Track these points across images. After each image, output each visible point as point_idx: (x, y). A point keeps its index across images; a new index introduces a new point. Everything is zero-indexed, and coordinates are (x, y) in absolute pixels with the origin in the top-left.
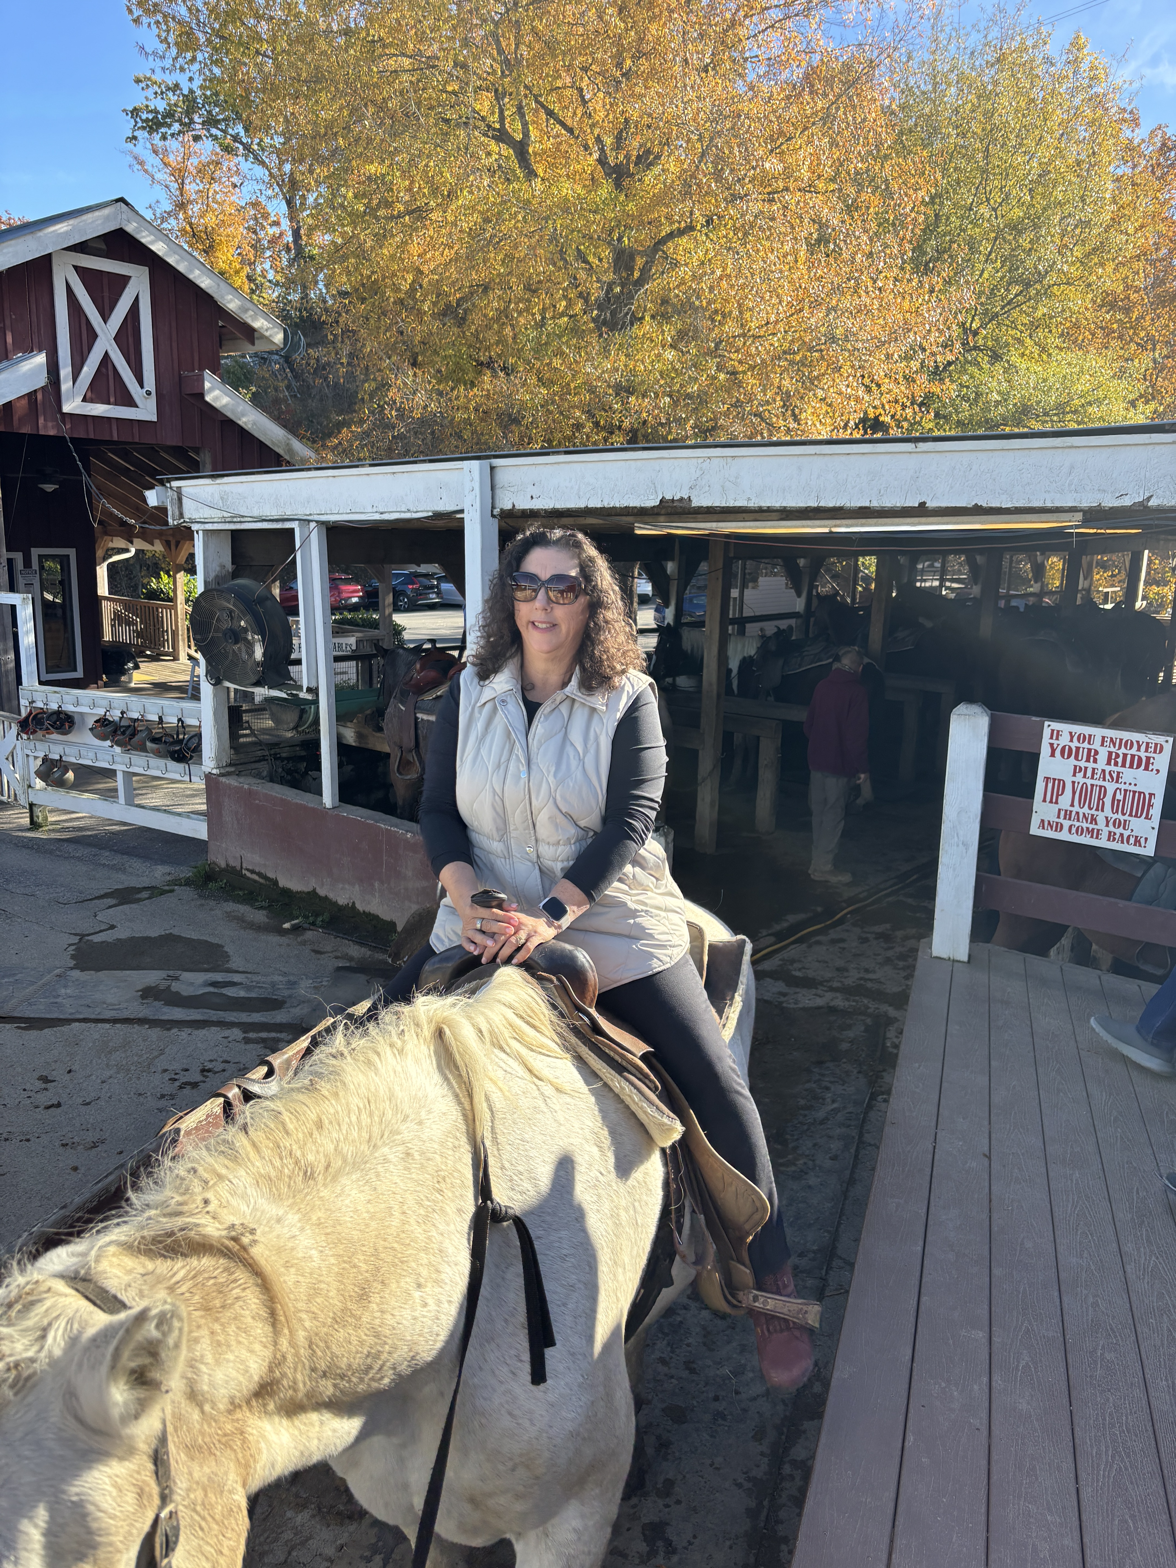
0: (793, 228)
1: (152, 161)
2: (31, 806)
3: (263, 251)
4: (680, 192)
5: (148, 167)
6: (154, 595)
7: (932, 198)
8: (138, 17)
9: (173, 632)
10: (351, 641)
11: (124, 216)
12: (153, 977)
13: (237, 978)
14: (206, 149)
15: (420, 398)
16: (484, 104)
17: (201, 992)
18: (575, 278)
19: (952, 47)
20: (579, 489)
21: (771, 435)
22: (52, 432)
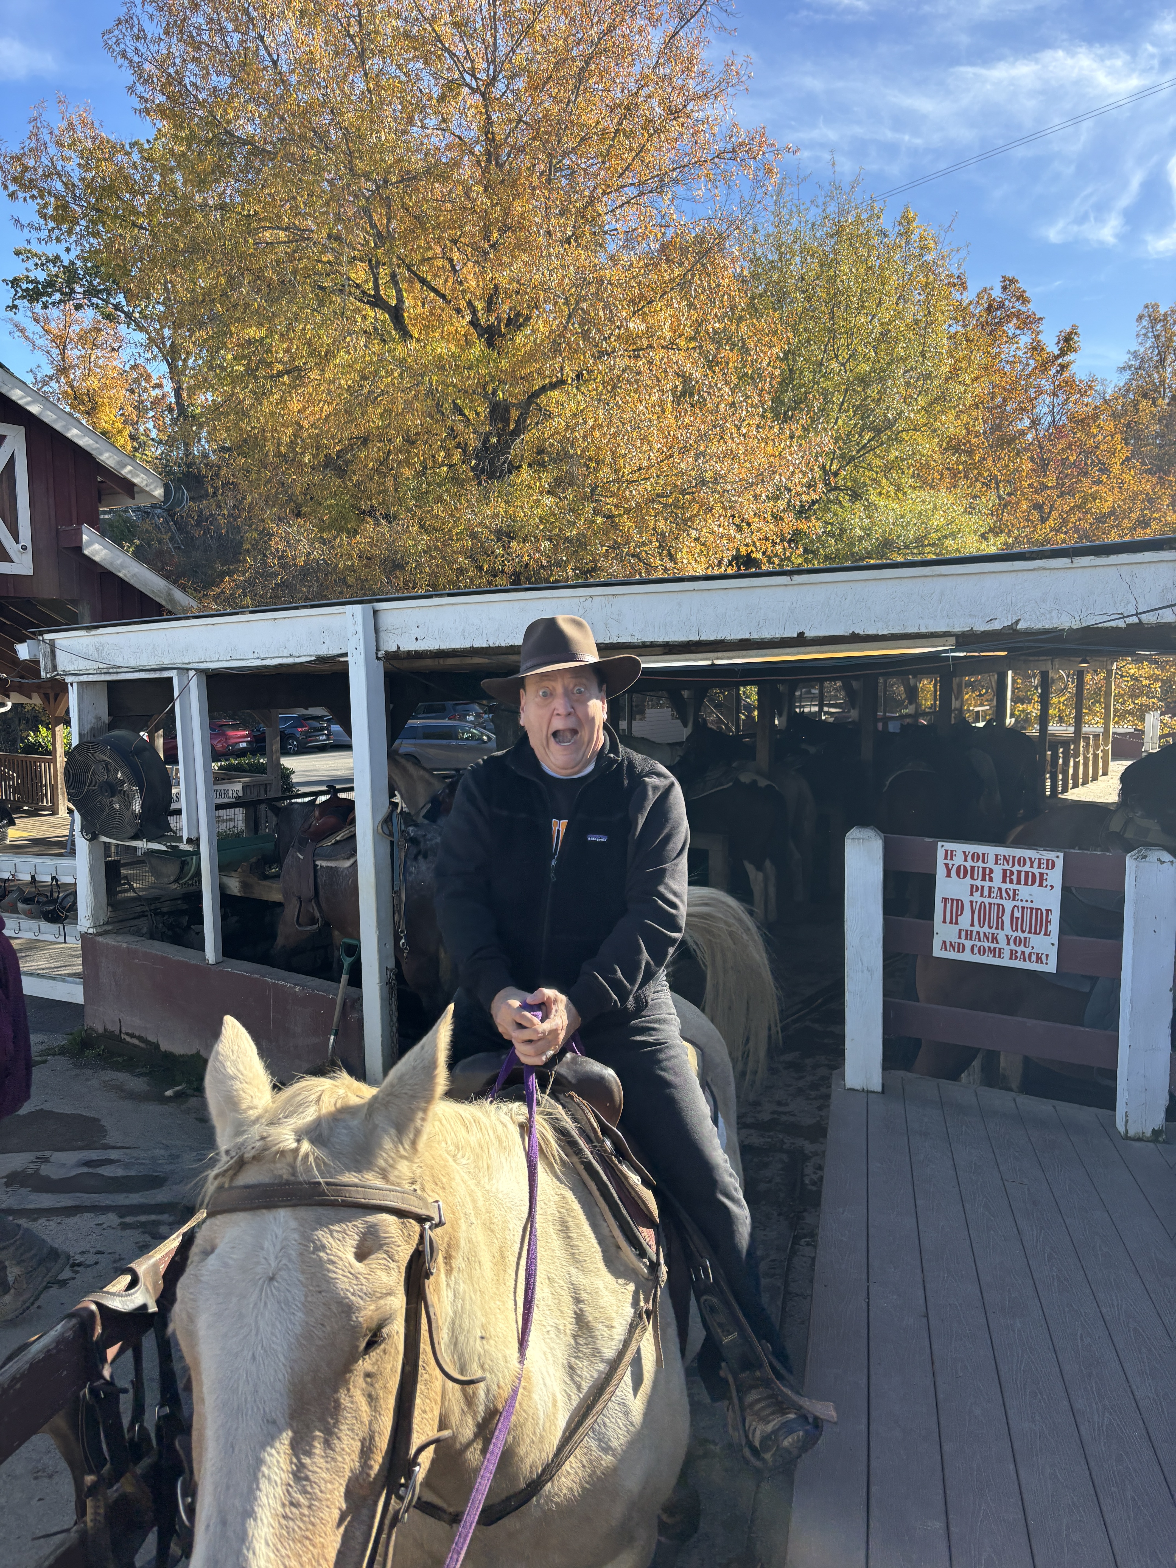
0: (658, 381)
1: (33, 329)
3: (147, 410)
4: (550, 350)
5: (29, 333)
6: (33, 748)
7: (786, 354)
8: (14, 193)
9: (52, 787)
10: (236, 788)
12: (19, 1161)
13: (113, 1155)
14: (88, 316)
15: (303, 548)
16: (359, 273)
17: (73, 1173)
18: (453, 430)
20: (464, 630)
21: (648, 573)
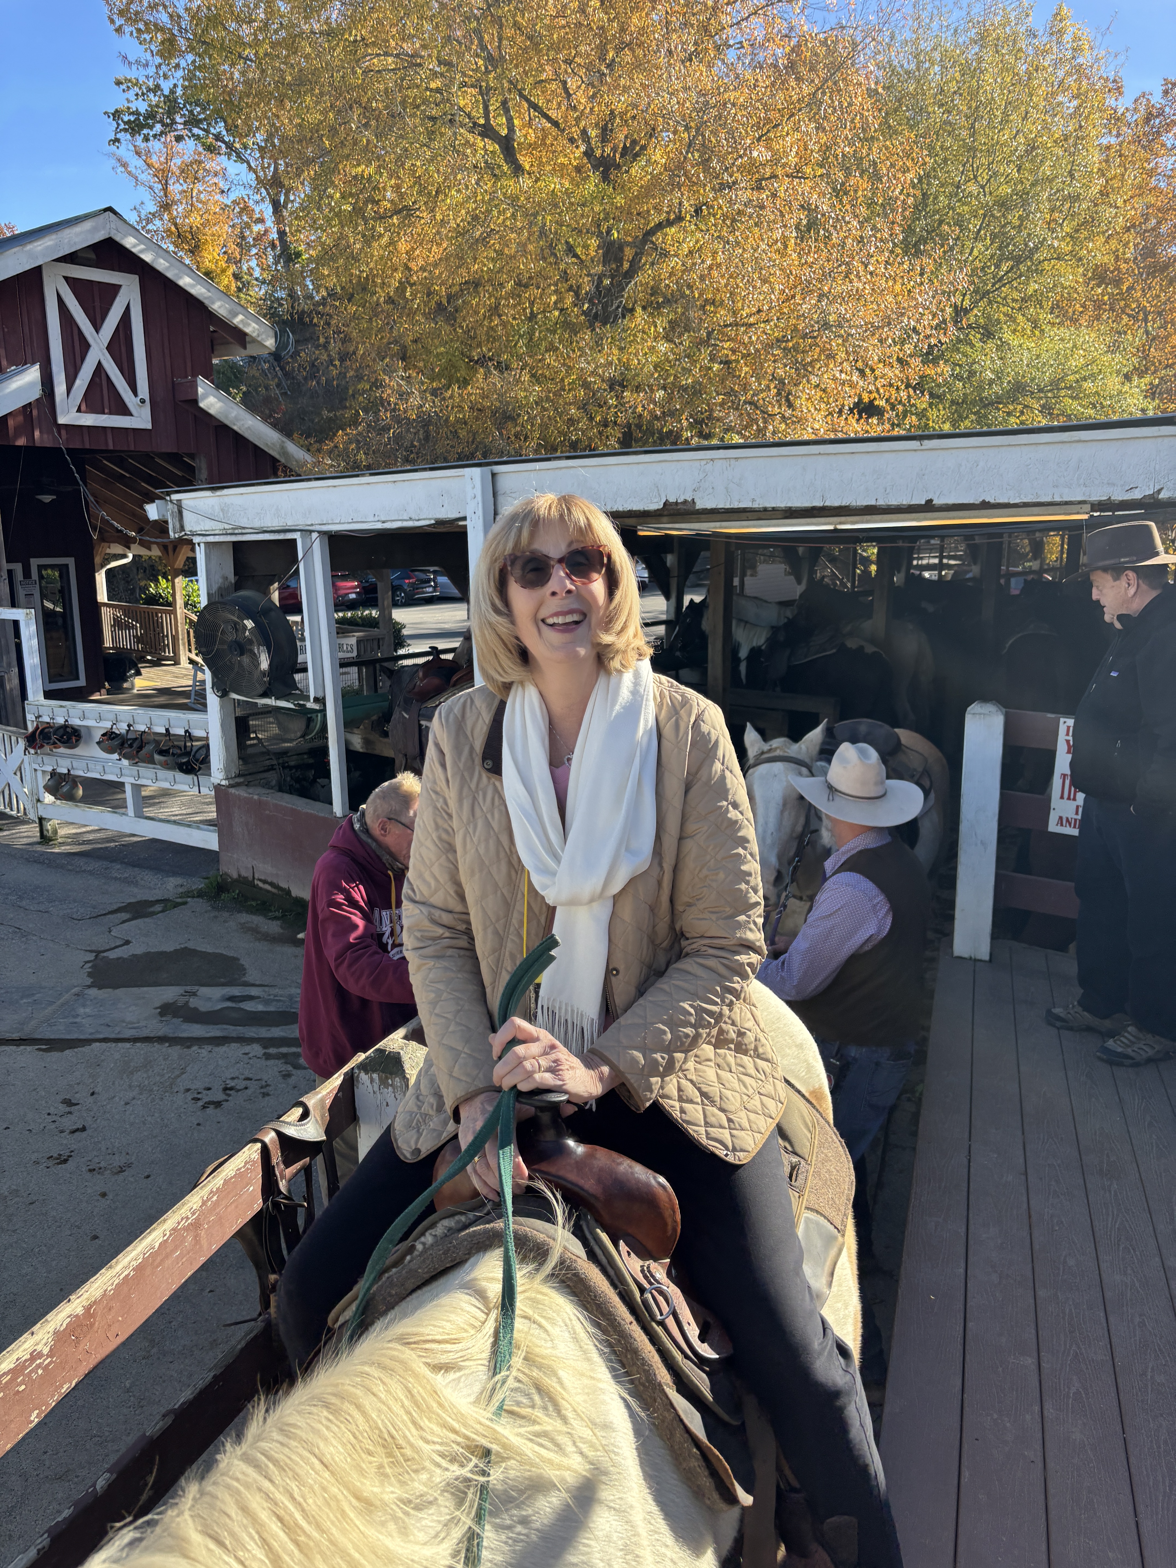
0: (782, 215)
1: (136, 163)
2: (41, 820)
3: (249, 247)
4: (668, 183)
5: (131, 169)
6: (154, 600)
7: (921, 178)
8: (121, 26)
9: (173, 637)
10: (351, 643)
11: (113, 226)
12: (170, 994)
13: (254, 991)
14: (189, 148)
15: (415, 400)
16: (469, 101)
17: (219, 1007)
18: (565, 272)
19: (935, 25)
22: (48, 444)
